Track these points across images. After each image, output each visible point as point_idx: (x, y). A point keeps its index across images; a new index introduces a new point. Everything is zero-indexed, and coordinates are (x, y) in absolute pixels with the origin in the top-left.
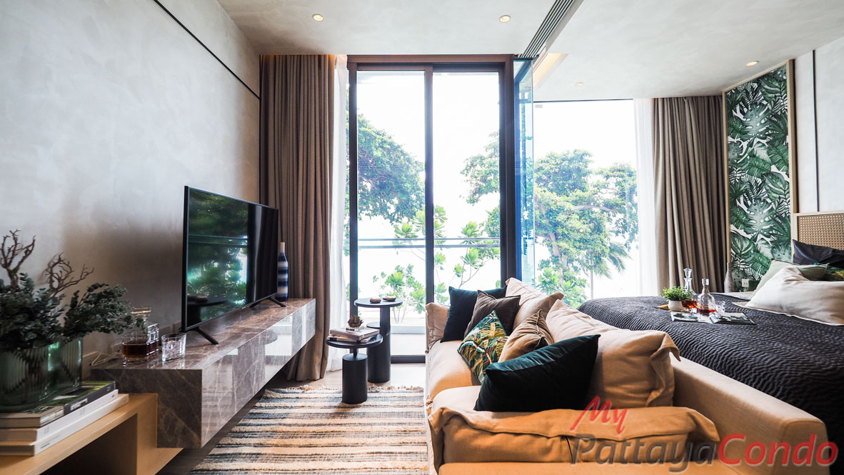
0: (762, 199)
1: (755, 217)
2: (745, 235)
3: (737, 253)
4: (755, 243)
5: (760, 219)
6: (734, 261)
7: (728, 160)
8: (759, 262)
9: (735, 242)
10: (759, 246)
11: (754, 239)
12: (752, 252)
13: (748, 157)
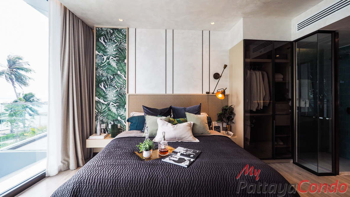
0: (113, 86)
1: (109, 94)
2: (103, 102)
3: (99, 112)
4: (109, 106)
5: (111, 95)
6: (97, 115)
7: (96, 63)
8: (110, 115)
9: (98, 106)
10: (111, 107)
11: (109, 104)
12: (107, 110)
13: (107, 64)
